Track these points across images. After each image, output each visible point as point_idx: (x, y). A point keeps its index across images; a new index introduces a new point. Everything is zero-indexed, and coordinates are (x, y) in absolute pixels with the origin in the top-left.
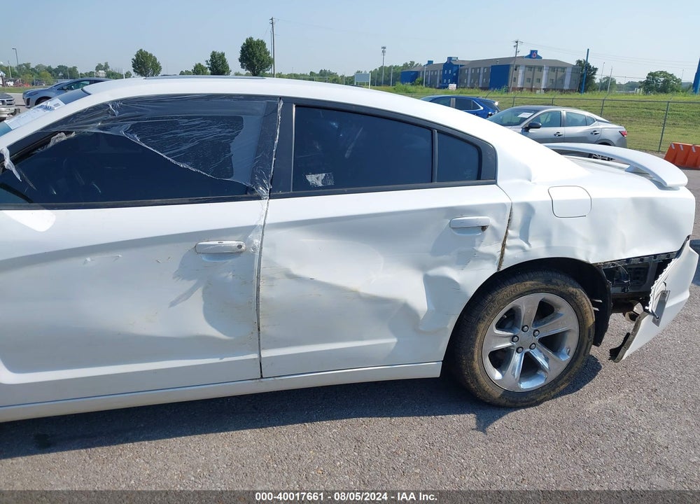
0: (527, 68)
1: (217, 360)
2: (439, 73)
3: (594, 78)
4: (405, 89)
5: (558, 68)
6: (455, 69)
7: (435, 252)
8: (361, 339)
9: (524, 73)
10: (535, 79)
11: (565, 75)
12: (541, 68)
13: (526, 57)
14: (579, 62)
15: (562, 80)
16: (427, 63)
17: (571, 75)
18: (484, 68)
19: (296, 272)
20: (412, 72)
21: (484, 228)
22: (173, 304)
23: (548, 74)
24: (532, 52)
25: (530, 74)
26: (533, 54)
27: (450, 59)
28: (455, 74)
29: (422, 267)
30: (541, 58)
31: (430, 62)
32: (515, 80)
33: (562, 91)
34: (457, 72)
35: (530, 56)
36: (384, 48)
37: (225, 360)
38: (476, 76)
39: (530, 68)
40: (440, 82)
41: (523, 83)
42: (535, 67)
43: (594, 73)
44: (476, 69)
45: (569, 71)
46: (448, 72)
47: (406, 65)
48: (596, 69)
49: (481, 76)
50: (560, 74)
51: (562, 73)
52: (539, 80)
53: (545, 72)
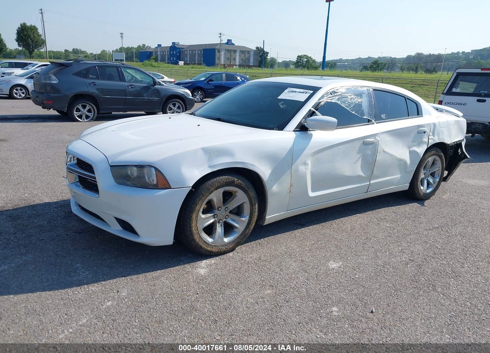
0: (226, 51)
1: (360, 185)
2: (167, 53)
3: (267, 58)
4: (151, 65)
5: (245, 51)
6: (178, 51)
7: (413, 142)
8: (393, 176)
9: (225, 54)
10: (232, 59)
11: (250, 56)
12: (235, 51)
13: (225, 44)
14: (257, 48)
15: (249, 59)
16: (157, 46)
17: (254, 56)
18: (198, 51)
19: (385, 150)
20: (147, 52)
21: (425, 132)
22: (355, 163)
23: (240, 55)
24: (229, 40)
25: (228, 55)
26: (229, 42)
27: (174, 43)
28: (178, 54)
29: (409, 147)
30: (234, 45)
31: (159, 45)
32: (219, 58)
33: (250, 67)
34: (179, 52)
35: (227, 43)
36: (122, 34)
37: (362, 185)
38: (193, 56)
39: (229, 51)
40: (168, 59)
41: (225, 61)
42: (231, 50)
43: (267, 56)
44: (192, 51)
45: (252, 53)
46: (173, 53)
47: (139, 47)
48: (268, 53)
49: (197, 56)
50: (247, 55)
51: (248, 55)
52: (235, 59)
53: (238, 54)
